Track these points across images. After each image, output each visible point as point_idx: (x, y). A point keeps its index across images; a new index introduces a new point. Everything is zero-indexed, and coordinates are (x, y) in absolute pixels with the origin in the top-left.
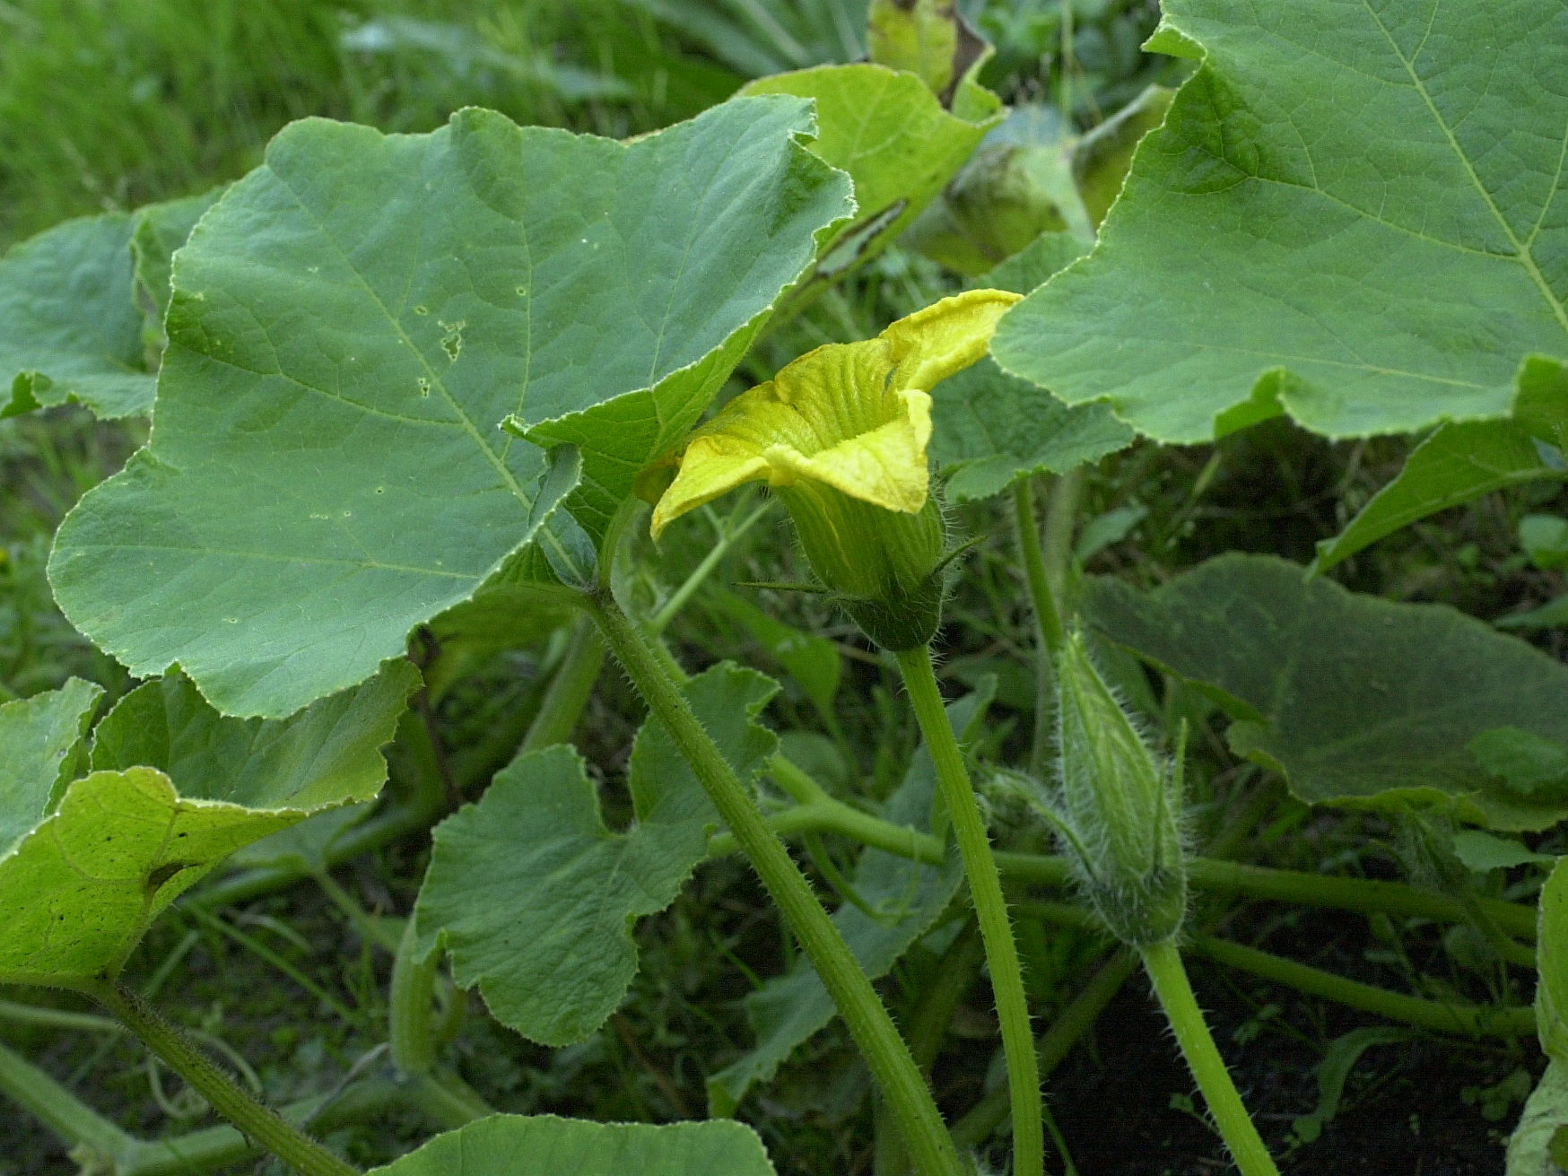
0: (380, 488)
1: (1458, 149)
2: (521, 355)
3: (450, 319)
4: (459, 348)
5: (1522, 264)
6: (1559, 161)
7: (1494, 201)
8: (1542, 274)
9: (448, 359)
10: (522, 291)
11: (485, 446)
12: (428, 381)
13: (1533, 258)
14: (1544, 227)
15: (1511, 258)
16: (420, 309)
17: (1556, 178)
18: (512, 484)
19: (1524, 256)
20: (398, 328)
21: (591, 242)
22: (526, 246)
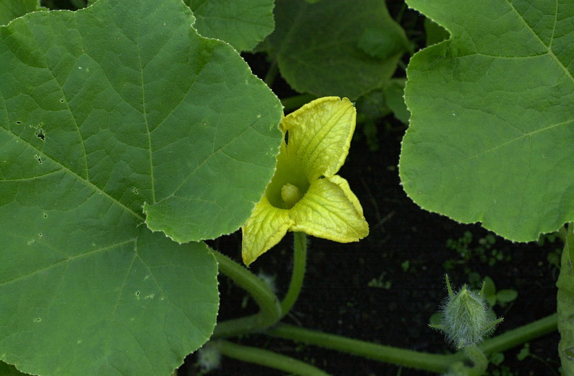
0: (44, 214)
1: (516, 11)
2: (75, 130)
3: (35, 124)
4: (44, 135)
5: (550, 56)
6: (556, 9)
7: (534, 31)
8: (558, 58)
9: (42, 141)
10: (63, 100)
11: (77, 176)
12: (38, 155)
13: (553, 52)
14: (554, 38)
15: (546, 54)
16: (18, 123)
17: (556, 16)
18: (98, 189)
19: (550, 53)
20: (12, 134)
21: (84, 68)
22: (55, 79)
